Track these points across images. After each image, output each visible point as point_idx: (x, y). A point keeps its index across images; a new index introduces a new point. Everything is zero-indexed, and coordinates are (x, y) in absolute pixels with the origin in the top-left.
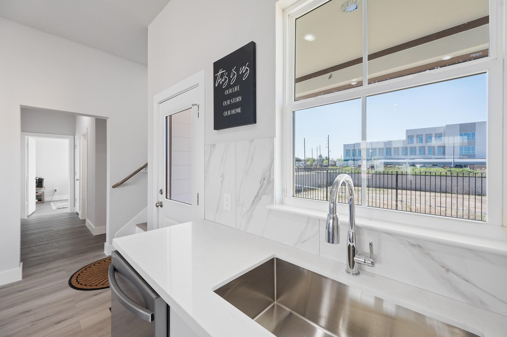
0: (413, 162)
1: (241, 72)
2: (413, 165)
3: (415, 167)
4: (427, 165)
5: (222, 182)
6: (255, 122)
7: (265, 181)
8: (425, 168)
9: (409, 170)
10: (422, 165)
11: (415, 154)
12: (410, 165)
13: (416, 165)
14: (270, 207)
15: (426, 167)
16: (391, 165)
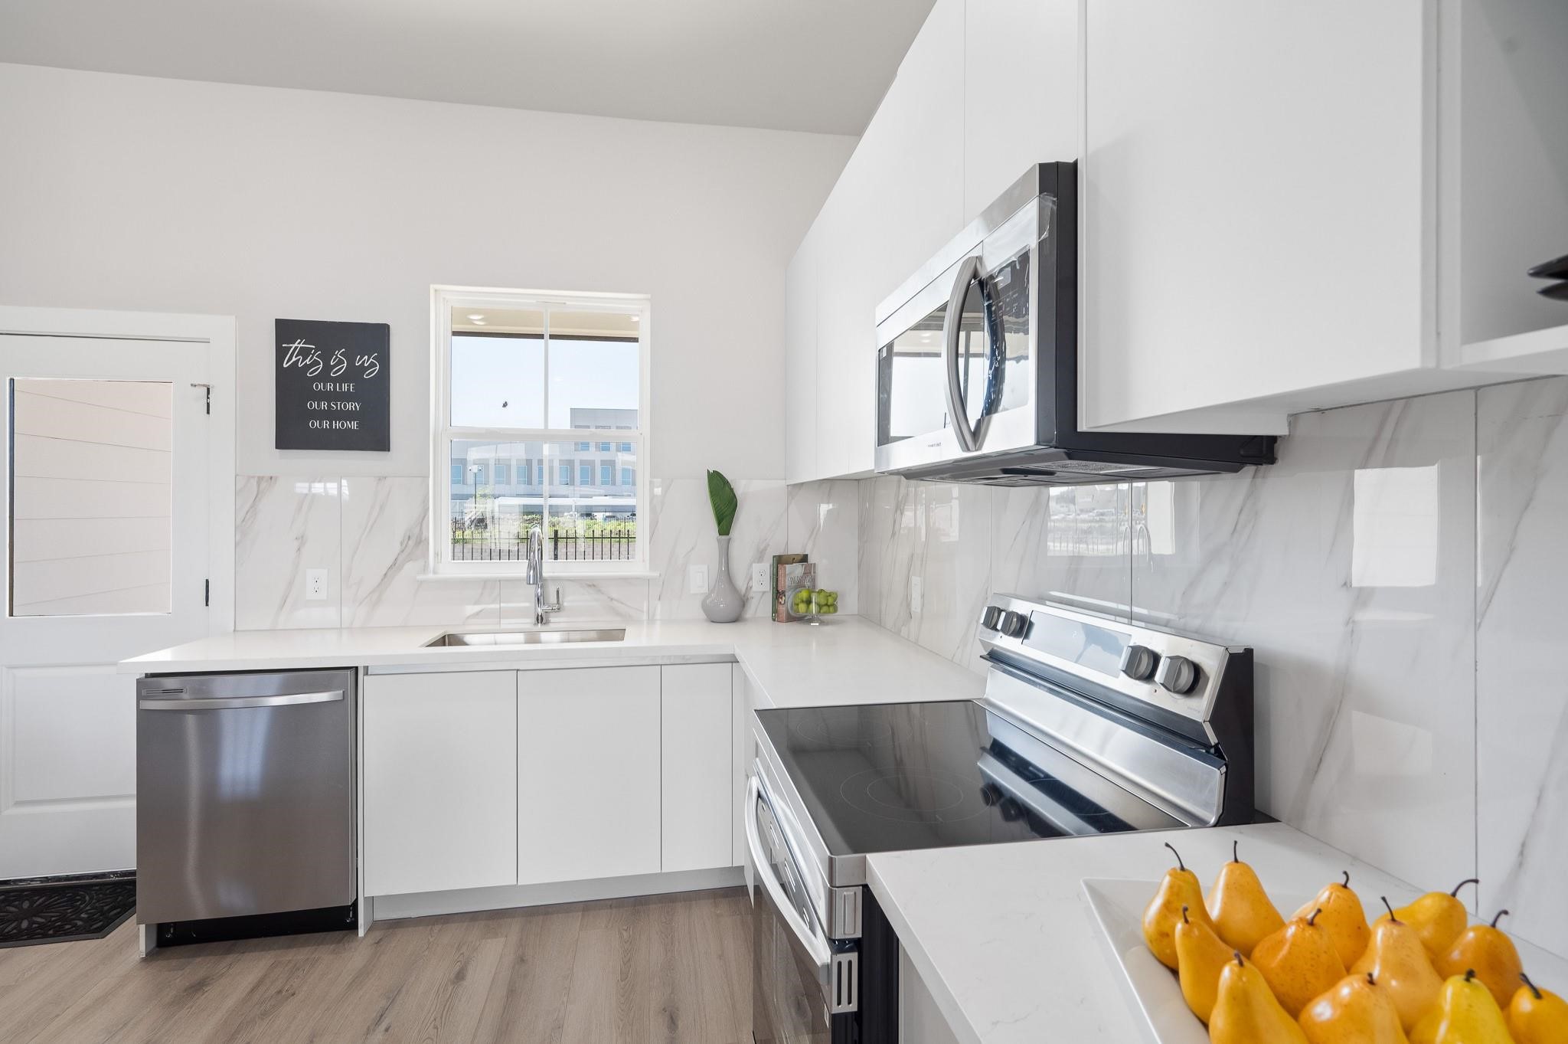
0: (587, 506)
1: (360, 363)
2: (588, 514)
3: (592, 519)
4: (618, 515)
5: (299, 549)
6: (389, 450)
7: (410, 542)
8: (614, 522)
9: (581, 526)
10: (608, 514)
11: (593, 483)
12: (582, 515)
13: (595, 514)
14: (420, 577)
15: (617, 520)
16: (533, 513)
